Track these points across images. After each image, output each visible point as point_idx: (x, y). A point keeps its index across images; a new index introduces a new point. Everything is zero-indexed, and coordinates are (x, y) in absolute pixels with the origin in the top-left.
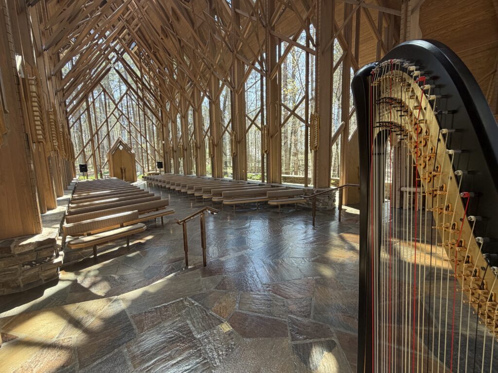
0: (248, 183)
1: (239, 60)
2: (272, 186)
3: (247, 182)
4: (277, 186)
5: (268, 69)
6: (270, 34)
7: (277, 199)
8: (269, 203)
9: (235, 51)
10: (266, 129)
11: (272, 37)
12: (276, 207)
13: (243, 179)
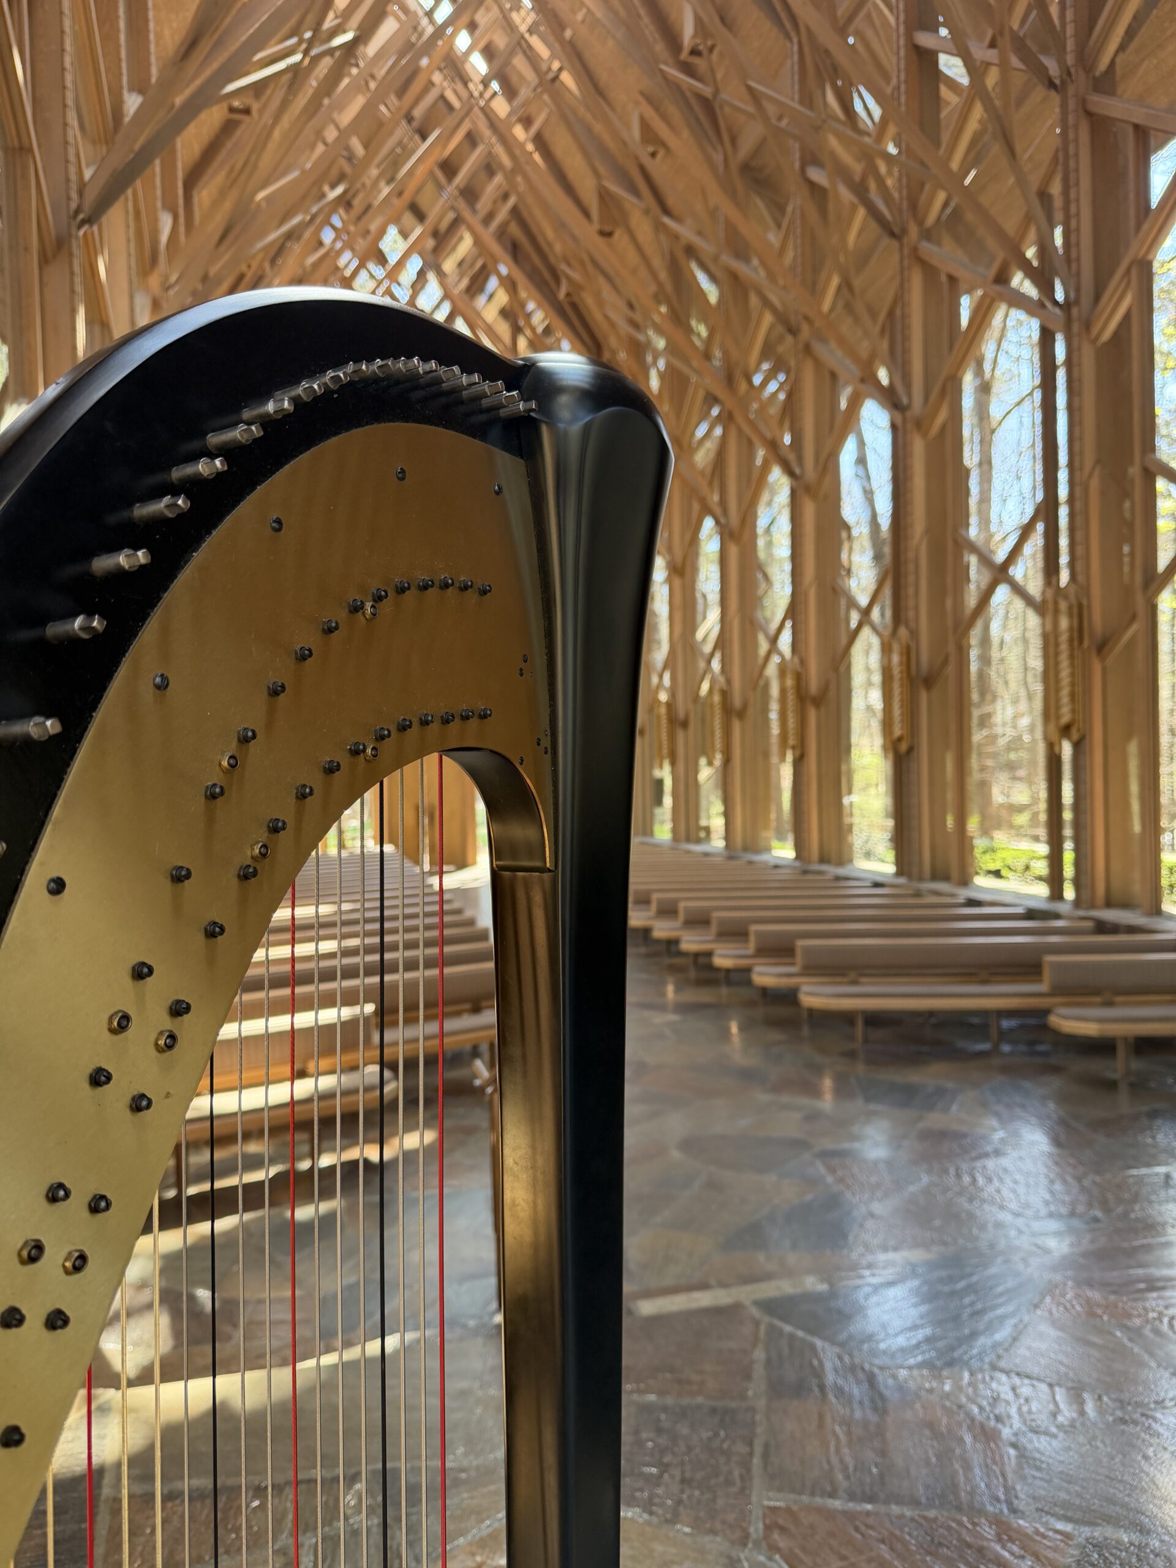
0: (972, 903)
1: (929, 271)
2: (1102, 928)
3: (964, 894)
4: (1132, 930)
5: (1078, 290)
6: (1089, 114)
7: (1109, 1004)
8: (1054, 1020)
9: (913, 230)
10: (1063, 606)
11: (1099, 125)
12: (1102, 1047)
13: (946, 878)
